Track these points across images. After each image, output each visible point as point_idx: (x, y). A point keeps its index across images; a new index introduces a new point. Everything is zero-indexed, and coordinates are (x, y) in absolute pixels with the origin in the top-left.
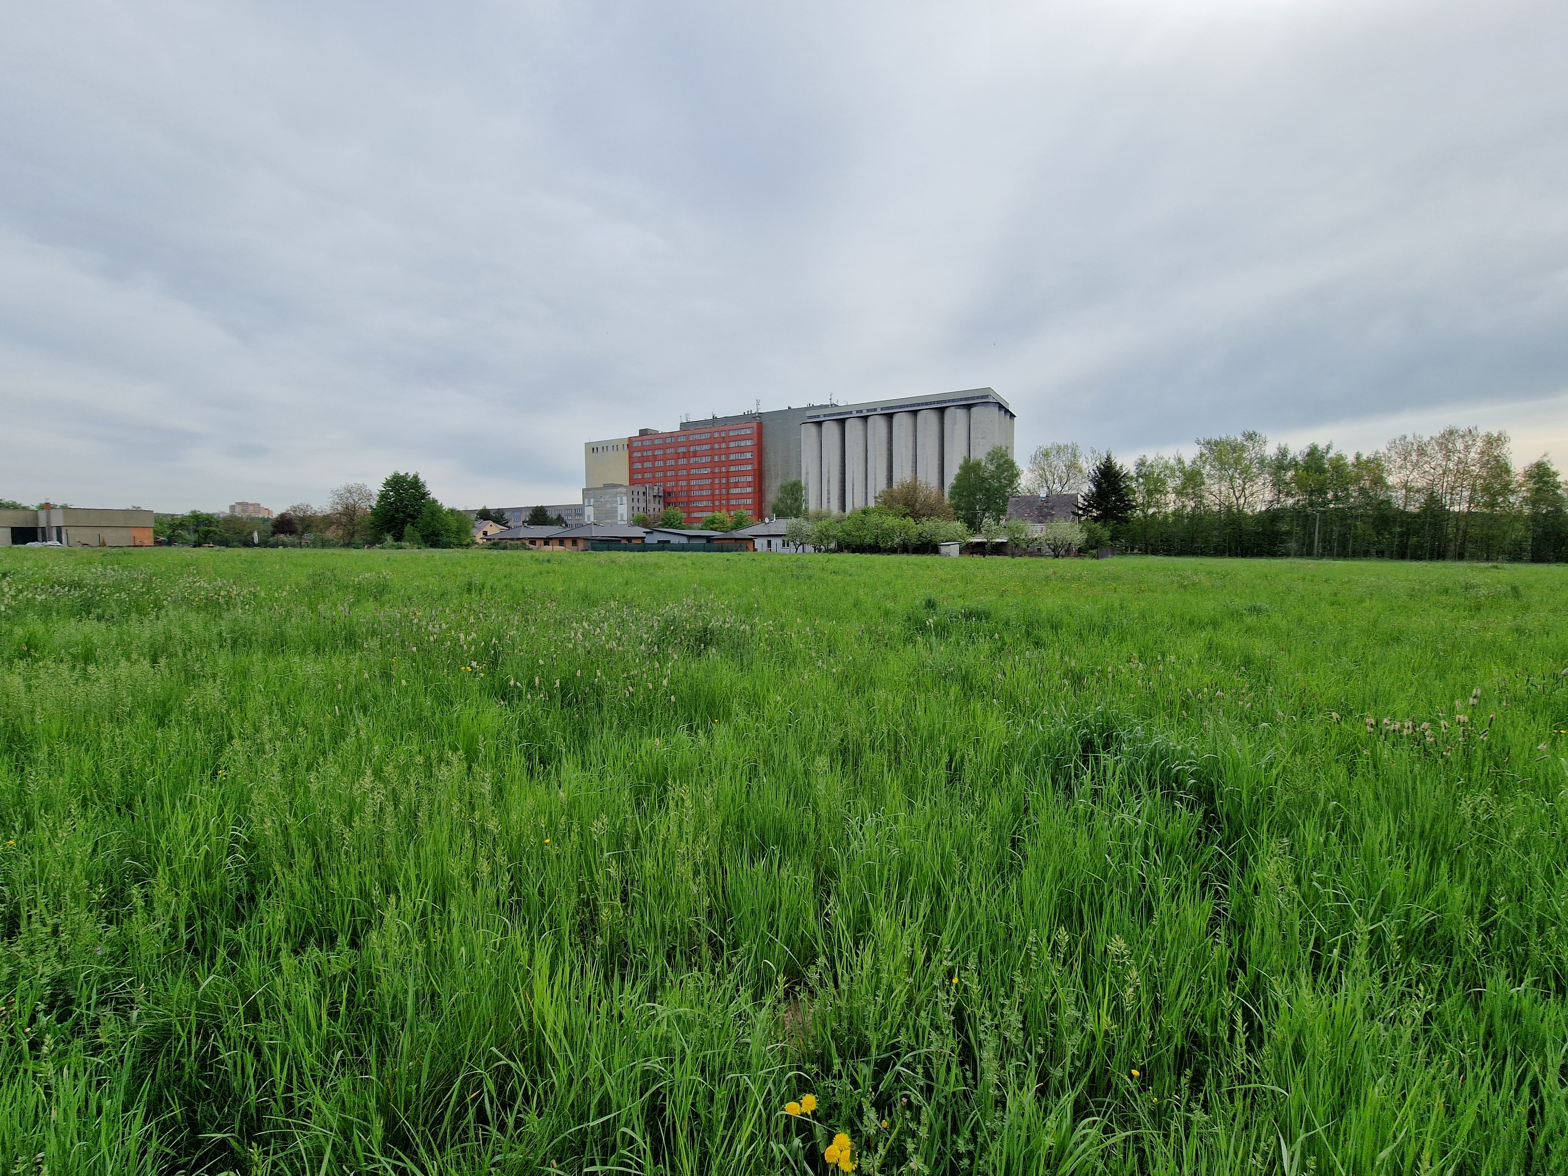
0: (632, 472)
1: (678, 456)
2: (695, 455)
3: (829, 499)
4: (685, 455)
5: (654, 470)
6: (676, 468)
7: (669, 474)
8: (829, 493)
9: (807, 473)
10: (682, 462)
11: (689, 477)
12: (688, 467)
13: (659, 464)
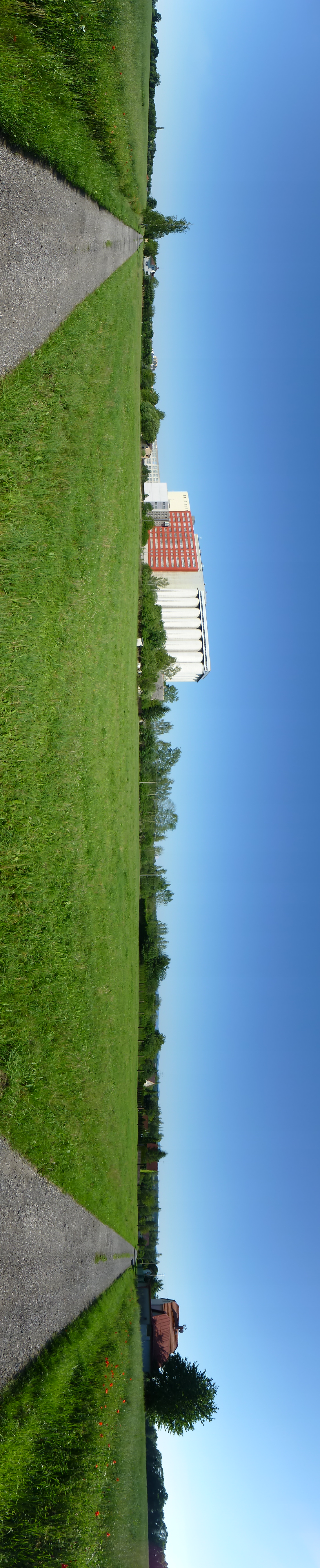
0: (175, 513)
1: (183, 533)
2: (184, 541)
3: (164, 601)
4: (183, 536)
5: (177, 522)
6: (178, 532)
7: (175, 529)
8: (166, 601)
9: (175, 591)
10: (180, 535)
11: (173, 538)
12: (178, 537)
13: (179, 524)
